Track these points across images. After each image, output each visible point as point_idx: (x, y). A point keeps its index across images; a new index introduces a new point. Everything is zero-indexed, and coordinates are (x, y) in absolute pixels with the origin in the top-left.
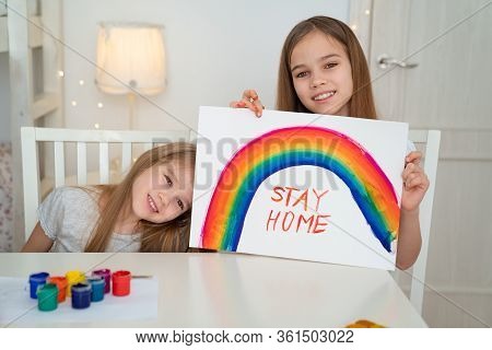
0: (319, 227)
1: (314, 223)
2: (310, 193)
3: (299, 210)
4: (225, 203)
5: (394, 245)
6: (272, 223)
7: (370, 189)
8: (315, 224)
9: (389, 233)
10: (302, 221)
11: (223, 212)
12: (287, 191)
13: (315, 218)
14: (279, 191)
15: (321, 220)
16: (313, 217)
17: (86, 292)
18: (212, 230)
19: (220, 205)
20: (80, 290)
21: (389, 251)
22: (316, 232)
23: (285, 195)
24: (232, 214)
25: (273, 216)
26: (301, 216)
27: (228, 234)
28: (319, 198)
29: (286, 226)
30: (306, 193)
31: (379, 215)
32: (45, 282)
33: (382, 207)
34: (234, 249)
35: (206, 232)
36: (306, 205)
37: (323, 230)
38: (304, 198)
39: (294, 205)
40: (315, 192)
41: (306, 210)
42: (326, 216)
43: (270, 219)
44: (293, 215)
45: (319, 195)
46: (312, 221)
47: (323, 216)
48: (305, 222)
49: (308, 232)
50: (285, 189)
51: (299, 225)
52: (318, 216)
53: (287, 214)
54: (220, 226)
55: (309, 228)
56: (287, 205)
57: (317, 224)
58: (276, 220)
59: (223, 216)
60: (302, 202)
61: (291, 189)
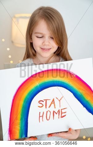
0: (63, 115)
2: (56, 100)
4: (17, 114)
6: (41, 118)
8: (61, 114)
10: (55, 113)
13: (60, 111)
14: (40, 102)
15: (63, 111)
18: (13, 130)
19: (14, 116)
22: (62, 117)
23: (44, 103)
24: (21, 119)
25: (41, 115)
26: (54, 112)
27: (21, 129)
28: (59, 101)
29: (48, 119)
30: (53, 100)
31: (88, 102)
33: (88, 98)
34: (26, 136)
36: (54, 104)
37: (65, 115)
38: (53, 102)
39: (49, 107)
40: (57, 98)
41: (55, 108)
42: (65, 109)
43: (40, 117)
44: (50, 112)
45: (59, 100)
46: (59, 112)
47: (63, 109)
48: (56, 114)
49: (59, 118)
50: (43, 101)
51: (54, 116)
52: (62, 110)
53: (47, 112)
54: (17, 127)
55: (59, 116)
56: (46, 108)
57: (62, 113)
58: (43, 116)
59: (17, 121)
60: (53, 105)
61: (46, 100)
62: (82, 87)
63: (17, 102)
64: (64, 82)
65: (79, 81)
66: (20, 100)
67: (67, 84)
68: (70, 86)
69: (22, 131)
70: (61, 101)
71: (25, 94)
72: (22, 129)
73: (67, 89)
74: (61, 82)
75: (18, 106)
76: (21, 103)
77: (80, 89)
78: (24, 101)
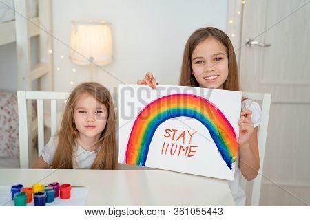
0: (191, 153)
2: (186, 133)
4: (137, 138)
5: (234, 165)
6: (164, 150)
7: (220, 131)
8: (189, 152)
9: (231, 158)
10: (182, 149)
11: (136, 143)
12: (173, 132)
14: (167, 131)
15: (193, 149)
16: (188, 147)
17: (43, 197)
18: (131, 153)
19: (134, 140)
20: (39, 196)
21: (231, 168)
22: (189, 156)
23: (172, 133)
24: (142, 144)
25: (165, 146)
26: (181, 147)
27: (140, 156)
28: (191, 136)
29: (172, 153)
30: (184, 133)
31: (225, 147)
32: (19, 191)
33: (227, 142)
34: (144, 165)
35: (127, 155)
36: (184, 138)
37: (193, 155)
38: (183, 135)
39: (177, 140)
40: (188, 132)
41: (184, 143)
42: (195, 147)
43: (163, 148)
44: (177, 146)
45: (191, 132)
46: (187, 149)
47: (193, 147)
48: (184, 150)
49: (185, 156)
50: (171, 130)
51: (180, 152)
52: (191, 147)
53: (173, 145)
54: (135, 151)
55: (186, 153)
56: (173, 140)
58: (167, 148)
59: (136, 146)
60: (182, 138)
61: (175, 130)
69: (140, 158)
75: (140, 129)
76: (145, 126)
78: (149, 125)
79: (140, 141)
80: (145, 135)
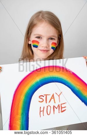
0: (63, 109)
1: (60, 108)
3: (52, 104)
4: (18, 109)
10: (55, 108)
11: (17, 114)
12: (45, 96)
14: (41, 97)
15: (63, 106)
16: (59, 105)
18: (14, 125)
19: (15, 111)
22: (62, 112)
23: (44, 98)
24: (22, 114)
25: (42, 110)
26: (54, 106)
29: (49, 113)
30: (53, 95)
36: (54, 99)
37: (65, 110)
38: (53, 97)
39: (49, 102)
40: (56, 94)
41: (55, 103)
42: (64, 103)
43: (40, 111)
44: (50, 107)
45: (59, 95)
46: (59, 107)
47: (63, 104)
48: (57, 108)
49: (59, 113)
50: (44, 96)
51: (54, 111)
52: (61, 104)
53: (47, 107)
54: (18, 122)
55: (59, 111)
56: (46, 103)
57: (62, 108)
58: (43, 111)
59: (18, 116)
61: (46, 95)
62: (78, 84)
63: (18, 96)
64: (62, 78)
65: (75, 78)
66: (21, 95)
67: (65, 80)
68: (67, 82)
69: (22, 127)
70: (60, 96)
71: (26, 89)
72: (22, 124)
73: (66, 85)
74: (59, 78)
75: (19, 101)
76: (22, 98)
77: (77, 85)
79: (20, 111)
80: (23, 105)
